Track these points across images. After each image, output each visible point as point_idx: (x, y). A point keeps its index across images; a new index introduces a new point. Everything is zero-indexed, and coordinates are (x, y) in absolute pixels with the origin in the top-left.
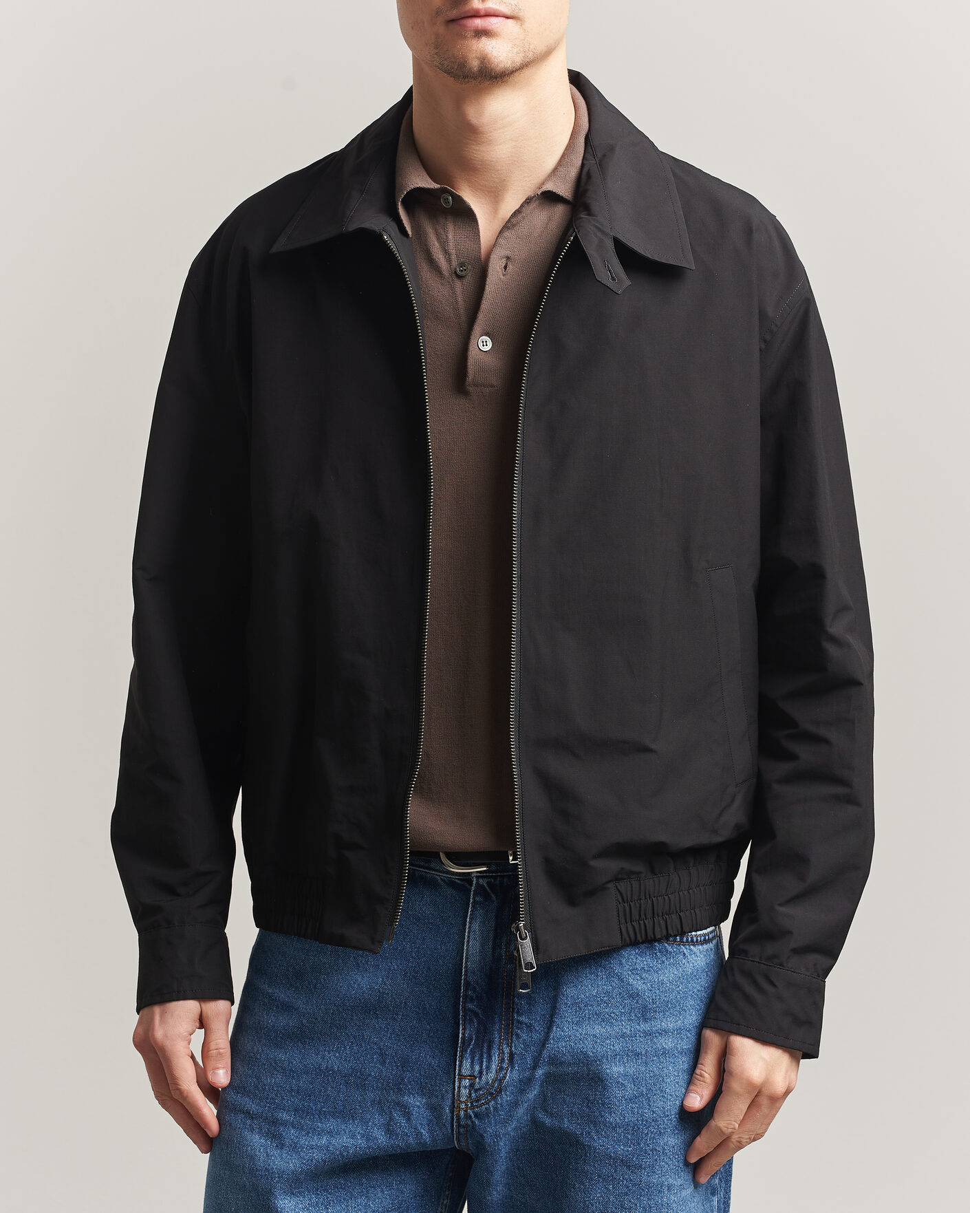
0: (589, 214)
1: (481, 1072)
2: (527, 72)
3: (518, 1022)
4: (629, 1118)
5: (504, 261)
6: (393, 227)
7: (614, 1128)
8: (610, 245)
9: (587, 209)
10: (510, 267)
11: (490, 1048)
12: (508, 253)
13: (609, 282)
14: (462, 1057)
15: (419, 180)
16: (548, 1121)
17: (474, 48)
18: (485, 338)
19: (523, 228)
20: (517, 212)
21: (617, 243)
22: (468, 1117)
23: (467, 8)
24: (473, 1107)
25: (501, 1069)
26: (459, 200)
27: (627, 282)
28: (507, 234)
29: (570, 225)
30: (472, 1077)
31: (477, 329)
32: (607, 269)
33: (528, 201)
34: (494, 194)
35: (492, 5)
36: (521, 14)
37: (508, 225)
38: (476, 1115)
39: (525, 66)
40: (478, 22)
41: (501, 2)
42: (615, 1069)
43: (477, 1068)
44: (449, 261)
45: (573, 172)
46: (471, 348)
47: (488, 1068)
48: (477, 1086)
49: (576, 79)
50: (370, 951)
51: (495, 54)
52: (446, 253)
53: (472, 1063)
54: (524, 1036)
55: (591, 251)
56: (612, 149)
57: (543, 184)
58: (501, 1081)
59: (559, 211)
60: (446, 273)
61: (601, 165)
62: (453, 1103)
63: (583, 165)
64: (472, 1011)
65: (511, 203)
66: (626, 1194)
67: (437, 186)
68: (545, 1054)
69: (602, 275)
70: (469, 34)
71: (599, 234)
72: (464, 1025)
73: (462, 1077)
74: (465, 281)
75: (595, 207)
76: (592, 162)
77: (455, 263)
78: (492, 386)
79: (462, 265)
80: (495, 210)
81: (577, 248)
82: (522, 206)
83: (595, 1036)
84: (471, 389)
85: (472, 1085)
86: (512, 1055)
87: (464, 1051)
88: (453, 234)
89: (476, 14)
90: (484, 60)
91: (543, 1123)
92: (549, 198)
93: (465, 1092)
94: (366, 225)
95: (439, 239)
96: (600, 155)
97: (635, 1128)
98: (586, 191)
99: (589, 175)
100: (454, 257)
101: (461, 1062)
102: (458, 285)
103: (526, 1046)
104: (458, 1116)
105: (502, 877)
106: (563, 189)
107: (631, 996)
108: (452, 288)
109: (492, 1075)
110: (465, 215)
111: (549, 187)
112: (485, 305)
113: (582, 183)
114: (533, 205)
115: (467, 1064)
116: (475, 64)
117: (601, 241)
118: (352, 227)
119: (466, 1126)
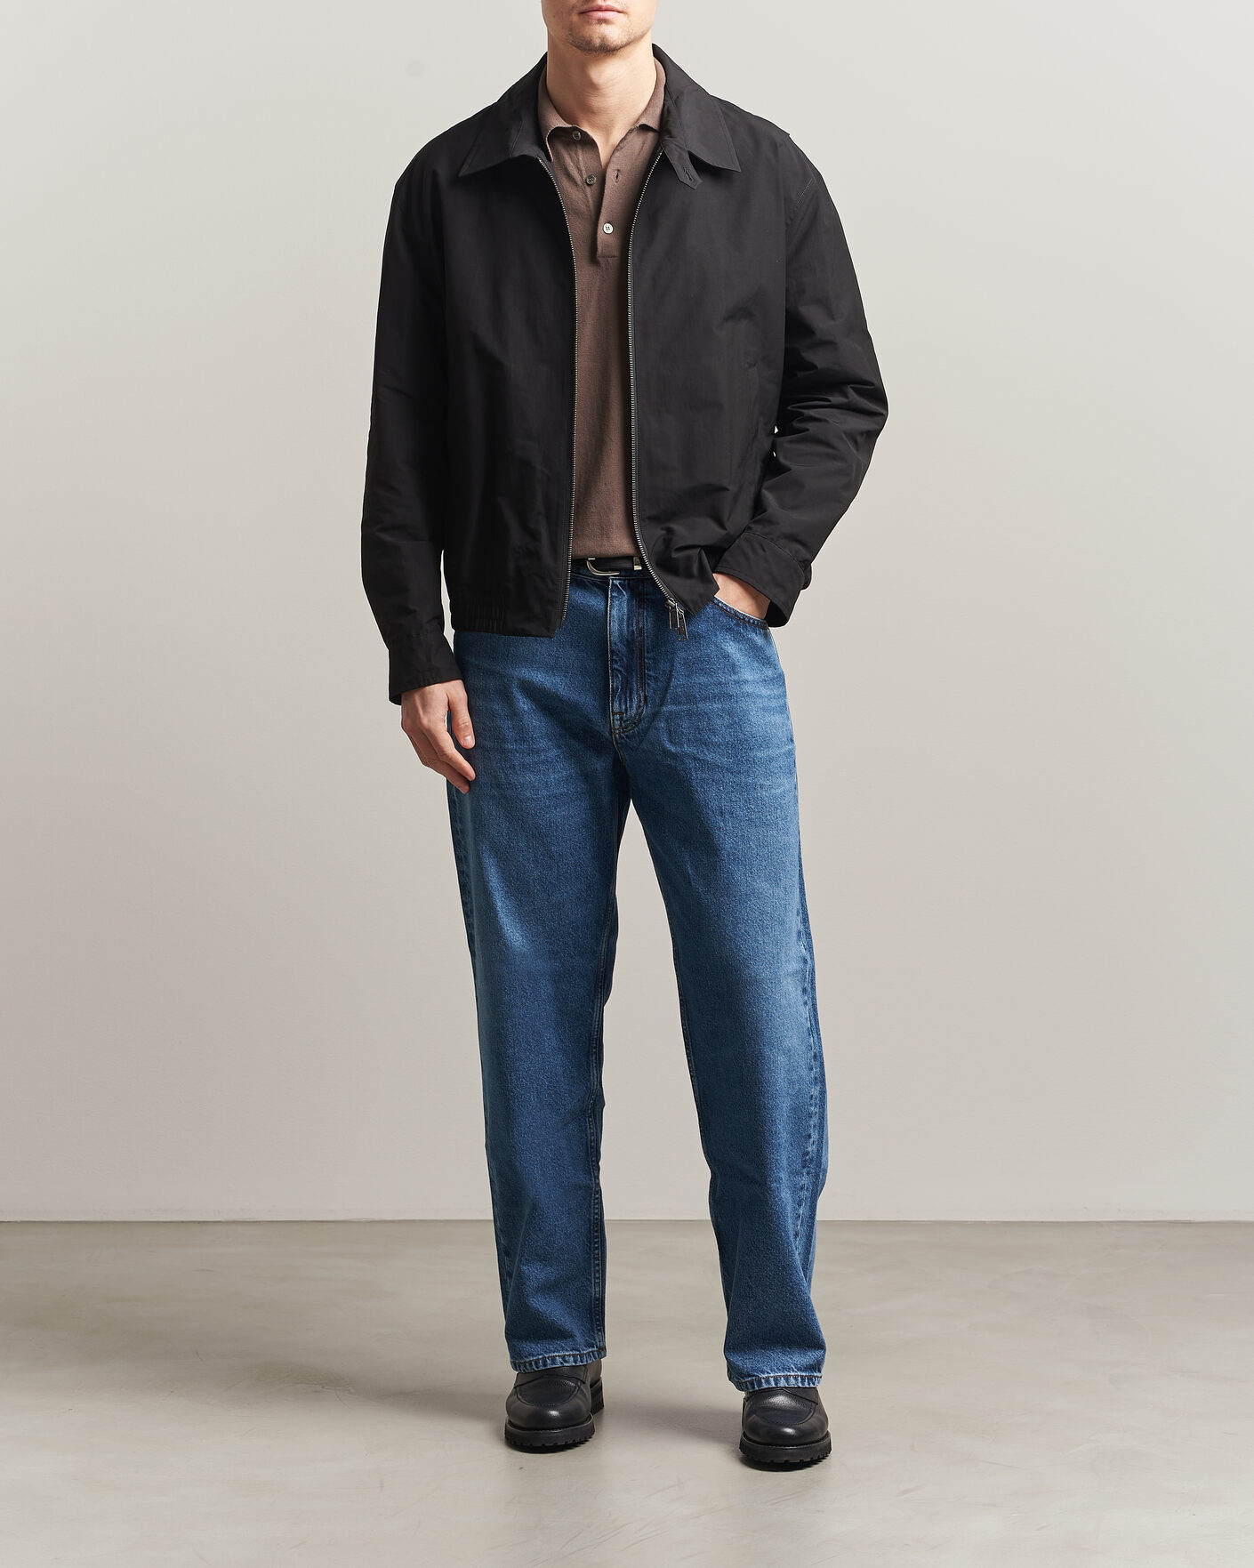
0: (671, 137)
1: (626, 710)
2: (628, 49)
3: (648, 675)
4: (728, 738)
5: (616, 172)
6: (542, 154)
7: (719, 746)
8: (686, 156)
9: (670, 133)
10: (620, 176)
11: (631, 694)
12: (619, 167)
13: (688, 182)
14: (613, 700)
15: (557, 122)
16: (673, 749)
17: (598, 31)
18: (608, 225)
19: (626, 149)
20: (624, 139)
21: (691, 155)
22: (621, 738)
23: (594, 4)
24: (624, 732)
25: (640, 707)
26: (584, 134)
27: (700, 181)
28: (617, 154)
29: (658, 145)
30: (621, 713)
31: (602, 219)
32: (686, 173)
33: (630, 131)
34: (607, 130)
35: (610, 3)
36: (628, 10)
37: (617, 148)
38: (627, 736)
39: (628, 44)
40: (601, 15)
41: (616, 2)
42: (715, 706)
43: (624, 707)
44: (581, 175)
45: (658, 111)
46: (599, 232)
47: (631, 706)
48: (625, 719)
49: (657, 53)
50: (548, 637)
51: (611, 36)
52: (579, 169)
53: (620, 704)
54: (652, 685)
55: (674, 162)
56: (682, 93)
57: (638, 120)
58: (640, 714)
59: (651, 135)
60: (579, 182)
61: (676, 103)
62: (611, 729)
63: (664, 104)
64: (617, 670)
65: (617, 135)
66: (733, 792)
67: (570, 126)
68: (668, 696)
69: (683, 177)
70: (594, 22)
71: (679, 150)
72: (612, 679)
73: (614, 714)
74: (593, 187)
75: (675, 132)
76: (670, 102)
77: (585, 176)
78: (614, 257)
79: (590, 177)
80: (607, 140)
81: (665, 159)
82: (627, 135)
83: (700, 684)
84: (600, 259)
85: (621, 718)
86: (646, 697)
87: (614, 696)
88: (582, 156)
89: (600, 9)
90: (603, 39)
91: (670, 751)
92: (644, 128)
93: (617, 723)
94: (525, 153)
95: (572, 161)
96: (675, 97)
97: (734, 747)
98: (668, 121)
99: (669, 112)
100: (584, 172)
101: (613, 704)
102: (588, 189)
103: (655, 692)
104: (616, 738)
105: (629, 580)
106: (652, 122)
107: (724, 657)
108: (585, 193)
109: (634, 711)
110: (589, 143)
111: (643, 121)
112: (605, 203)
113: (664, 117)
114: (634, 133)
115: (616, 705)
116: (597, 42)
117: (681, 154)
118: (516, 154)
119: (621, 743)
